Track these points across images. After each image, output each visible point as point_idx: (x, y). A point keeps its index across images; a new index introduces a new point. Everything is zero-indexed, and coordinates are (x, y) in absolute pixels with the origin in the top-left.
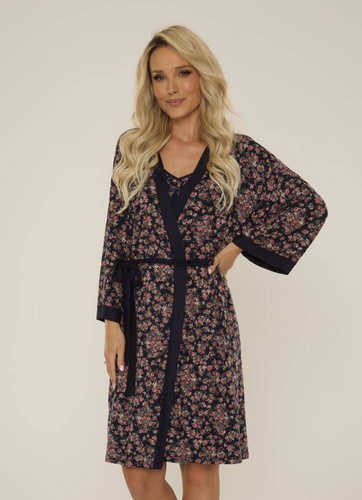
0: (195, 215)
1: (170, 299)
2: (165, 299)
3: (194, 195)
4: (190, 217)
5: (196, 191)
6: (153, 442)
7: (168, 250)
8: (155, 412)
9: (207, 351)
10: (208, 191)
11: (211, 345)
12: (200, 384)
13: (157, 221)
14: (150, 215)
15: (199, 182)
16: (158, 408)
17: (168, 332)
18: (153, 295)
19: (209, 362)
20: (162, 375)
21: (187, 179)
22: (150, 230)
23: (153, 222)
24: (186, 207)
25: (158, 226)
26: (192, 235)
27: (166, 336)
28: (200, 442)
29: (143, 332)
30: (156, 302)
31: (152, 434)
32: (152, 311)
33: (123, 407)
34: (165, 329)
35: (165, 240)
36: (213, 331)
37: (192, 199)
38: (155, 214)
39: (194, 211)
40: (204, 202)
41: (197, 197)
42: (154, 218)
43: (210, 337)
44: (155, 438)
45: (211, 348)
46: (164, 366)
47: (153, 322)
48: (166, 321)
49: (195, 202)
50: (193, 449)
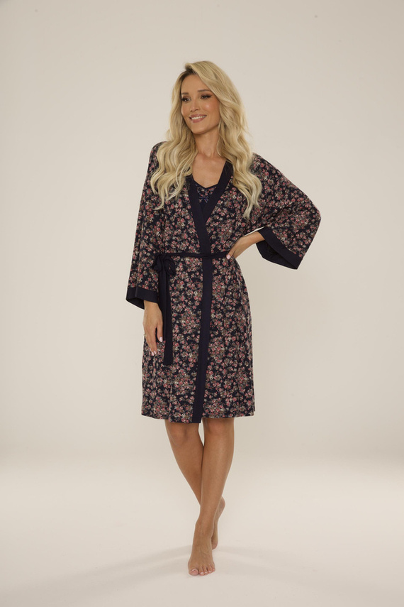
0: (221, 219)
1: (200, 285)
2: (196, 286)
3: (220, 203)
4: (216, 221)
5: (222, 200)
6: (191, 402)
7: (198, 246)
8: (192, 377)
9: (231, 325)
10: (231, 200)
11: (233, 320)
12: (227, 352)
13: (189, 222)
14: (184, 217)
15: (223, 193)
16: (194, 374)
17: (199, 312)
18: (186, 283)
19: (233, 334)
20: (196, 348)
21: (213, 189)
22: (182, 230)
23: (186, 223)
24: (213, 212)
25: (190, 226)
26: (217, 235)
27: (198, 316)
28: (231, 399)
29: (178, 313)
30: (189, 288)
31: (190, 395)
32: (186, 296)
33: (166, 374)
34: (197, 310)
35: (195, 238)
36: (234, 309)
37: (219, 206)
38: (188, 217)
39: (220, 216)
40: (229, 209)
41: (223, 204)
42: (187, 220)
43: (232, 314)
44: (192, 398)
45: (233, 323)
46: (197, 340)
47: (187, 304)
48: (197, 304)
49: (222, 209)
50: (225, 407)
